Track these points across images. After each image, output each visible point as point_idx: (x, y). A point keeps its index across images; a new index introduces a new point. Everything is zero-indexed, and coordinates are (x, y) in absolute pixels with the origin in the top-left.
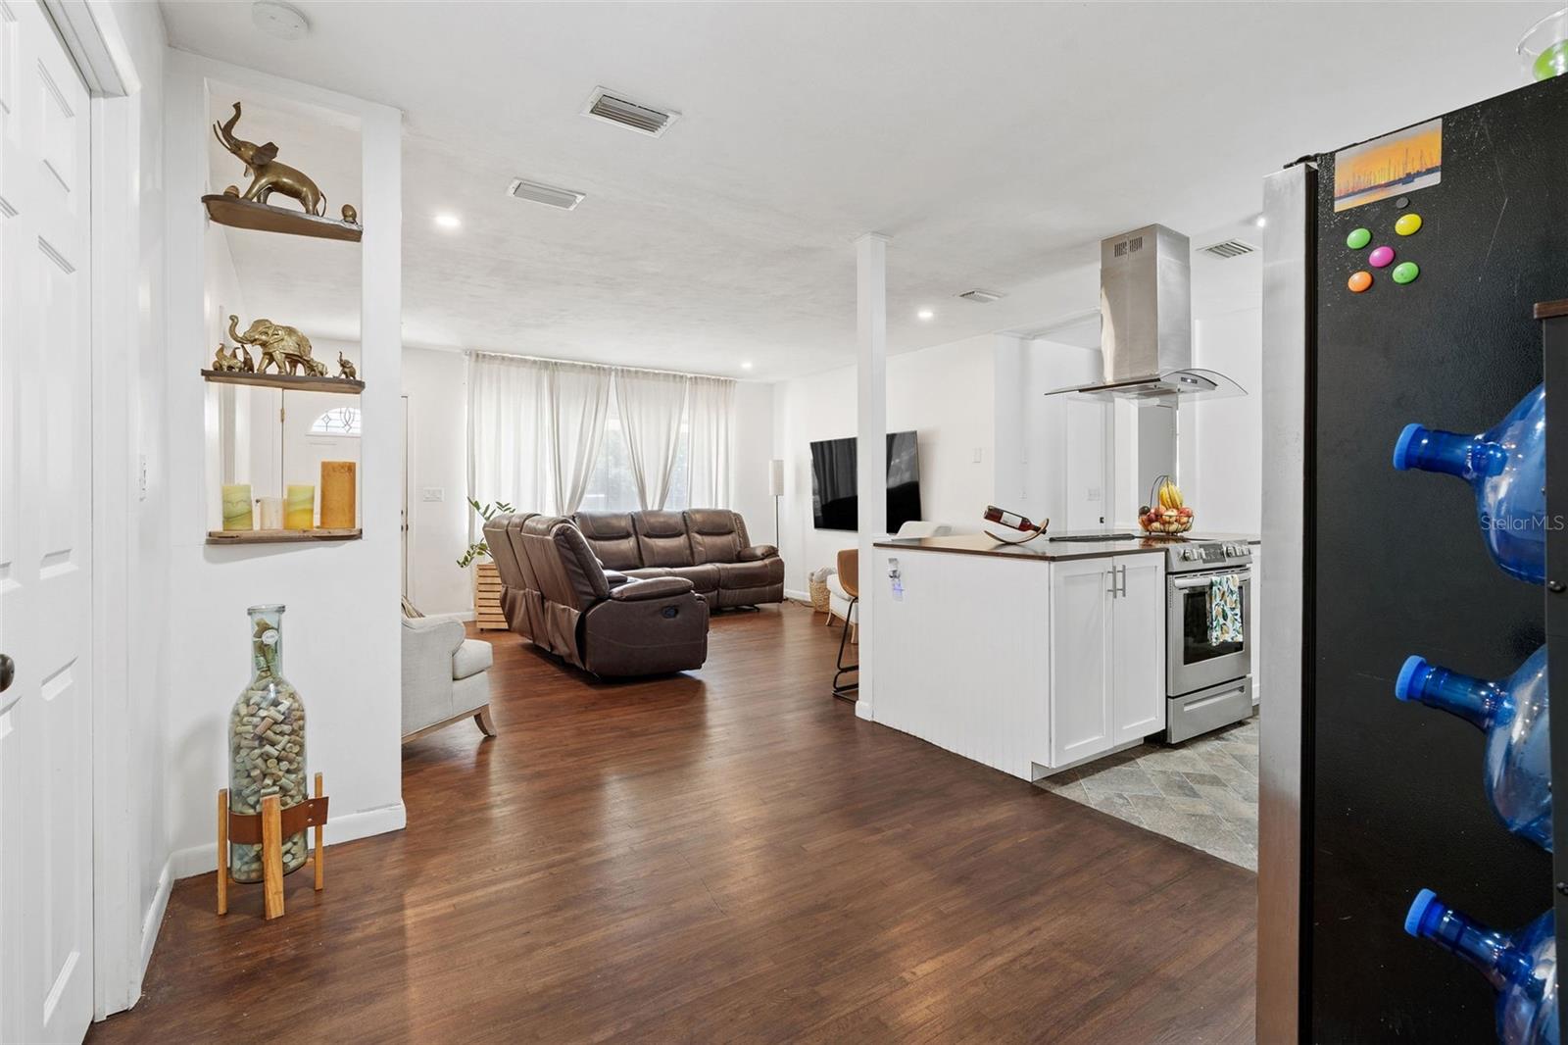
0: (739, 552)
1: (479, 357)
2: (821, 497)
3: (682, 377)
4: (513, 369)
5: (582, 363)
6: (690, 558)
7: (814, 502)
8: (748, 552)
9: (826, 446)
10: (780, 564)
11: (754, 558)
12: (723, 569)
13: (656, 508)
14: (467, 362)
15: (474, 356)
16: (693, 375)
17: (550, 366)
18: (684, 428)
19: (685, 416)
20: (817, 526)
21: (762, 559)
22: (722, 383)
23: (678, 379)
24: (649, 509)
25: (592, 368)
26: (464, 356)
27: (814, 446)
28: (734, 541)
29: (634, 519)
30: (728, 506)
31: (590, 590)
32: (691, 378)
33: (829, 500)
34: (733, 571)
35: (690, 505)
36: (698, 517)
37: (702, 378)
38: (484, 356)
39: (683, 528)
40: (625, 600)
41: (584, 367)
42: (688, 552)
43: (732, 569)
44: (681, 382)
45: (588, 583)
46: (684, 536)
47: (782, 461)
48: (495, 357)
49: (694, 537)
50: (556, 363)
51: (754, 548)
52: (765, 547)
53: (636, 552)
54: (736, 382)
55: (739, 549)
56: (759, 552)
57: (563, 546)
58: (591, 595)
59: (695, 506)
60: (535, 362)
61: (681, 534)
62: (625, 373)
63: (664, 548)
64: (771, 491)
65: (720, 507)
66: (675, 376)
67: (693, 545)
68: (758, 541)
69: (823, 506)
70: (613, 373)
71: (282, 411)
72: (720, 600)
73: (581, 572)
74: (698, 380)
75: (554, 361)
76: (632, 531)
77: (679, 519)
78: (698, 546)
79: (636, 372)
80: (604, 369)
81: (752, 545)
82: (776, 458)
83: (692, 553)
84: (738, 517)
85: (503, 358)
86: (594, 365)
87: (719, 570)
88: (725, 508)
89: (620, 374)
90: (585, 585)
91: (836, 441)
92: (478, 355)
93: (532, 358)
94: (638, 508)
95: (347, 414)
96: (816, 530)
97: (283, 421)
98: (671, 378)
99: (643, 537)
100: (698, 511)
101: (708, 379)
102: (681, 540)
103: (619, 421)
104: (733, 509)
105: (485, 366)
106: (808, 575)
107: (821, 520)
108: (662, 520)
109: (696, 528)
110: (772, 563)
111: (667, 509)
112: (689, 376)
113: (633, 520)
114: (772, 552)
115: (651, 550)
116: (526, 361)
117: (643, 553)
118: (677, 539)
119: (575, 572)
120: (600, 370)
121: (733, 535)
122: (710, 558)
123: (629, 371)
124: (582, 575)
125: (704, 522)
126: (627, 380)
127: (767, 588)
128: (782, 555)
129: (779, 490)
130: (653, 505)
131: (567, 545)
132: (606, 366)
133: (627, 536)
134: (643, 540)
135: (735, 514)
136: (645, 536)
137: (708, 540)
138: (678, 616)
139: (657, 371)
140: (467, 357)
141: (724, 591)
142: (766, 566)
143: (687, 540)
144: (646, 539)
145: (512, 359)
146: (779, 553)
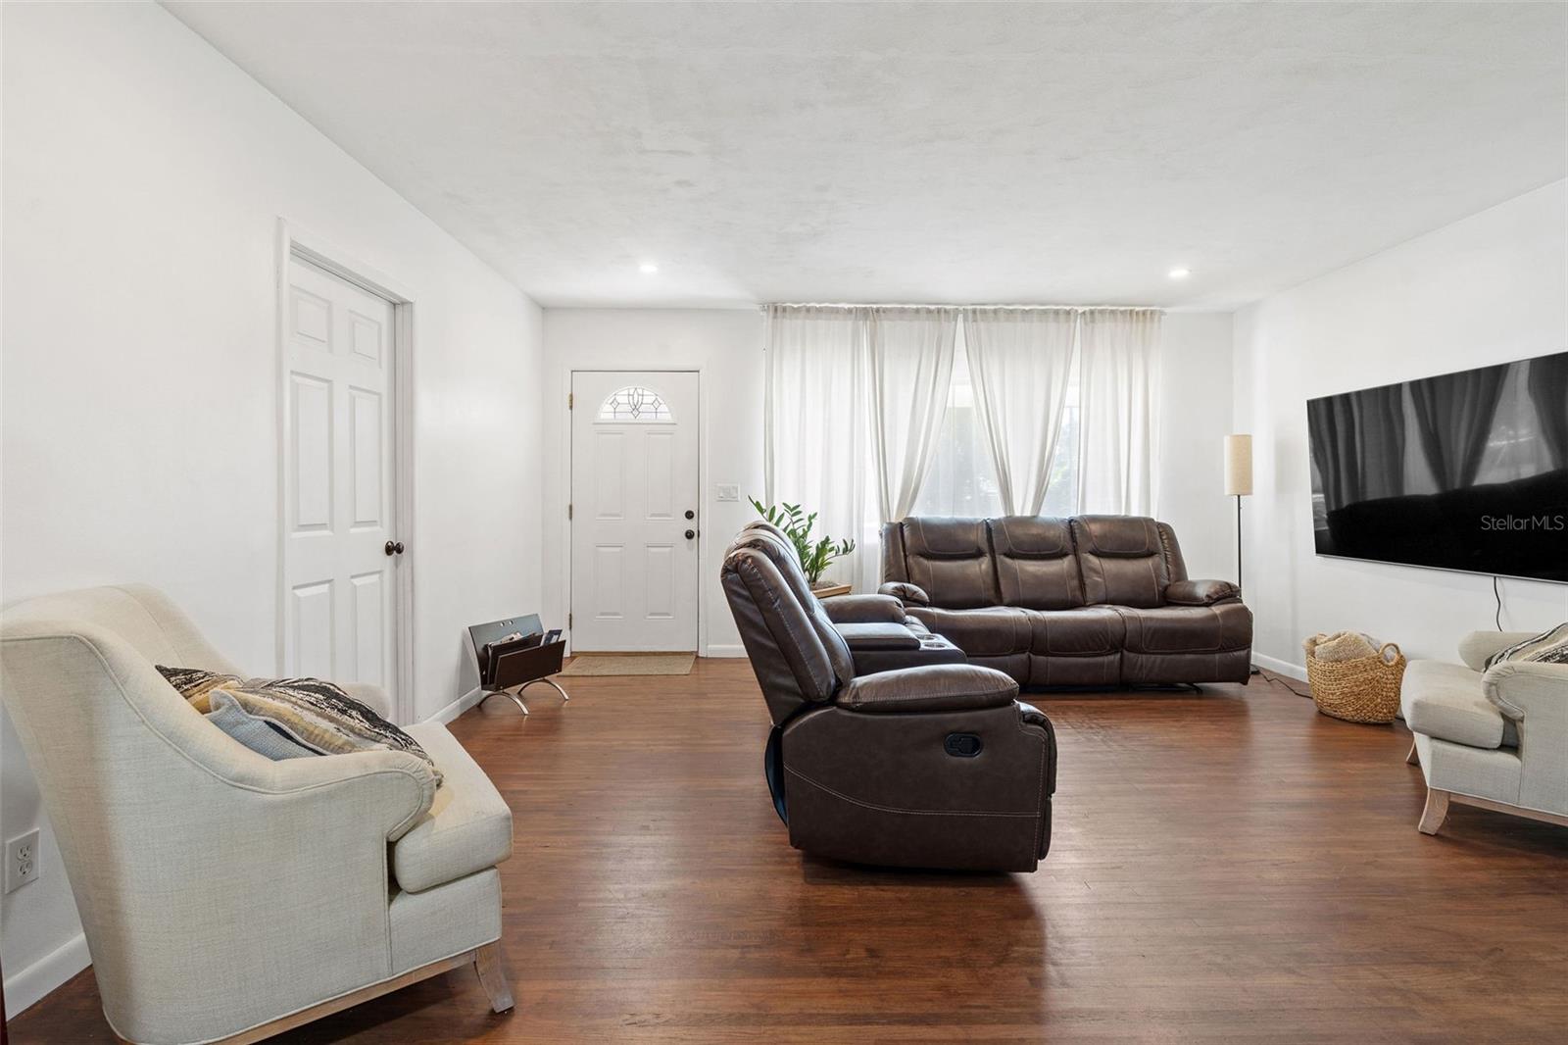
0: (1166, 588)
1: (777, 310)
2: (1327, 498)
3: (1068, 313)
4: (821, 323)
5: (915, 307)
6: (1078, 593)
7: (1315, 506)
8: (1180, 589)
9: (1338, 408)
10: (1245, 616)
11: (1191, 601)
12: (1131, 618)
13: (1028, 513)
14: (767, 320)
15: (772, 309)
16: (1087, 308)
17: (870, 314)
18: (1073, 393)
19: (1074, 377)
20: (1320, 550)
21: (1207, 605)
22: (1137, 315)
23: (1062, 317)
24: (1018, 513)
25: (929, 311)
26: (762, 313)
27: (1312, 405)
28: (1157, 569)
29: (989, 528)
30: (1148, 509)
31: (789, 682)
32: (1084, 313)
33: (1345, 502)
34: (1149, 624)
35: (1083, 507)
36: (1095, 528)
37: (1102, 312)
38: (784, 309)
39: (1069, 545)
40: (861, 710)
41: (917, 311)
42: (1075, 583)
43: (1146, 619)
44: (1068, 321)
45: (786, 668)
46: (1070, 558)
47: (1250, 436)
48: (798, 310)
49: (1087, 559)
50: (878, 310)
51: (1194, 584)
52: (1216, 582)
53: (989, 580)
54: (1162, 313)
55: (1167, 582)
56: (1202, 592)
57: (740, 595)
58: (796, 694)
59: (1091, 511)
60: (850, 311)
61: (1066, 555)
62: (978, 314)
63: (1035, 576)
64: (1228, 488)
65: (1136, 512)
66: (1057, 312)
67: (1085, 573)
68: (1202, 571)
69: (1331, 514)
70: (961, 316)
71: (571, 396)
72: (1125, 669)
73: (772, 645)
74: (1097, 315)
75: (875, 306)
76: (985, 546)
77: (1063, 530)
78: (1092, 574)
79: (995, 311)
80: (946, 311)
81: (1190, 578)
82: (1237, 432)
83: (1082, 585)
84: (1165, 531)
85: (808, 310)
86: (932, 307)
87: (1124, 620)
88: (1143, 515)
89: (970, 315)
90: (781, 673)
91: (1359, 394)
92: (776, 310)
93: (847, 306)
94: (997, 513)
95: (636, 396)
96: (1320, 558)
97: (571, 407)
98: (1051, 316)
99: (1002, 557)
100: (1094, 519)
101: (1112, 312)
102: (1065, 565)
103: (970, 387)
104: (1157, 516)
105: (789, 324)
106: (1305, 642)
107: (1328, 537)
108: (1034, 531)
109: (1090, 546)
110: (1226, 614)
111: (1046, 514)
112: (1081, 310)
113: (989, 530)
114: (1228, 593)
115: (1014, 577)
116: (837, 311)
117: (1002, 581)
118: (1059, 562)
119: (763, 647)
120: (939, 313)
121: (1156, 559)
122: (1112, 595)
123: (984, 312)
124: (772, 650)
125: (1103, 537)
126: (982, 325)
127: (1217, 656)
128: (1247, 600)
129: (1244, 486)
130: (1022, 508)
131: (745, 593)
132: (947, 307)
133: (978, 554)
134: (1002, 562)
135: (1160, 525)
136: (1007, 555)
137: (1110, 566)
138: (978, 757)
139: (1027, 308)
140: (765, 314)
141: (1132, 655)
142: (1214, 617)
143: (1074, 565)
144: (1008, 561)
145: (819, 310)
146: (1243, 598)
